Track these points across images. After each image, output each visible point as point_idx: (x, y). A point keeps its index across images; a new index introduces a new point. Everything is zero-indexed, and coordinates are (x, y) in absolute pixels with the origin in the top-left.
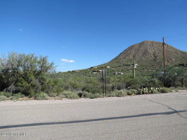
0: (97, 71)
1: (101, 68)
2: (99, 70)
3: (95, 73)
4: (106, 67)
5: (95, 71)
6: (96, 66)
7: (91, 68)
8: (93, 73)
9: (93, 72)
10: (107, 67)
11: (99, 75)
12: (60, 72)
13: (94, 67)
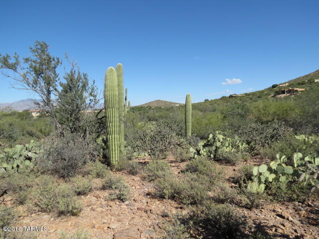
0: (289, 91)
1: (299, 84)
2: (295, 89)
3: (283, 96)
4: (311, 82)
5: (283, 92)
6: (285, 83)
7: (274, 86)
8: (278, 96)
9: (278, 93)
10: (316, 81)
11: (295, 100)
12: (208, 100)
13: (281, 84)
